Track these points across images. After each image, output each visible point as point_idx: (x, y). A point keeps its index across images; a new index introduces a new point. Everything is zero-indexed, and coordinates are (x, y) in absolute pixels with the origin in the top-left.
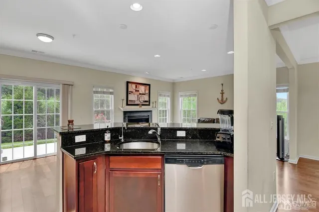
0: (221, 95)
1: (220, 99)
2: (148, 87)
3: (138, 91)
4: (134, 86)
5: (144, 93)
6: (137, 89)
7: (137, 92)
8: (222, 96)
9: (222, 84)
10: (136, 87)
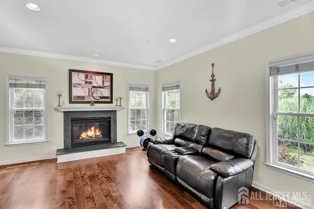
0: (211, 83)
1: (209, 91)
2: (109, 77)
3: (90, 83)
4: (82, 76)
5: (102, 85)
6: (88, 80)
7: (88, 85)
8: (213, 85)
9: (213, 65)
10: (87, 77)
